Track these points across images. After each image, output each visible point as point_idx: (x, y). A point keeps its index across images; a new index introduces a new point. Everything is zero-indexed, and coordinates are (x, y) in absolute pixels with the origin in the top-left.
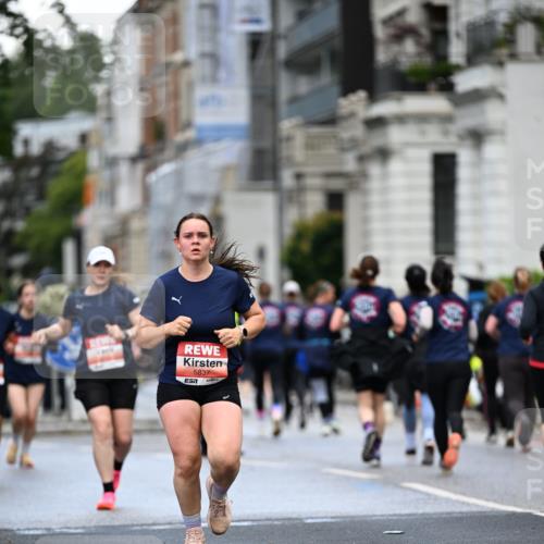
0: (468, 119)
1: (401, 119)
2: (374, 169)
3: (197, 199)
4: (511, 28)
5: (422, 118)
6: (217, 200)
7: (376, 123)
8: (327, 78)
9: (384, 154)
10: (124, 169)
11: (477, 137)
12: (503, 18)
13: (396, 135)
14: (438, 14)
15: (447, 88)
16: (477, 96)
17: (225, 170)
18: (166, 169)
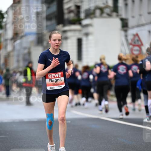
0: (85, 30)
1: (70, 31)
2: (64, 42)
3: (25, 48)
4: (94, 10)
5: (75, 30)
6: (29, 49)
7: (65, 32)
8: (54, 22)
9: (66, 38)
10: (9, 42)
11: (87, 34)
12: (93, 8)
13: (69, 34)
14: (78, 7)
15: (80, 24)
16: (87, 26)
17: (31, 42)
18: (18, 42)
